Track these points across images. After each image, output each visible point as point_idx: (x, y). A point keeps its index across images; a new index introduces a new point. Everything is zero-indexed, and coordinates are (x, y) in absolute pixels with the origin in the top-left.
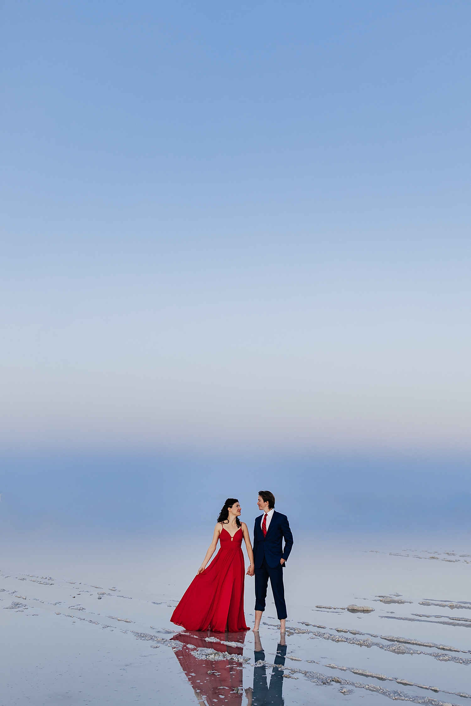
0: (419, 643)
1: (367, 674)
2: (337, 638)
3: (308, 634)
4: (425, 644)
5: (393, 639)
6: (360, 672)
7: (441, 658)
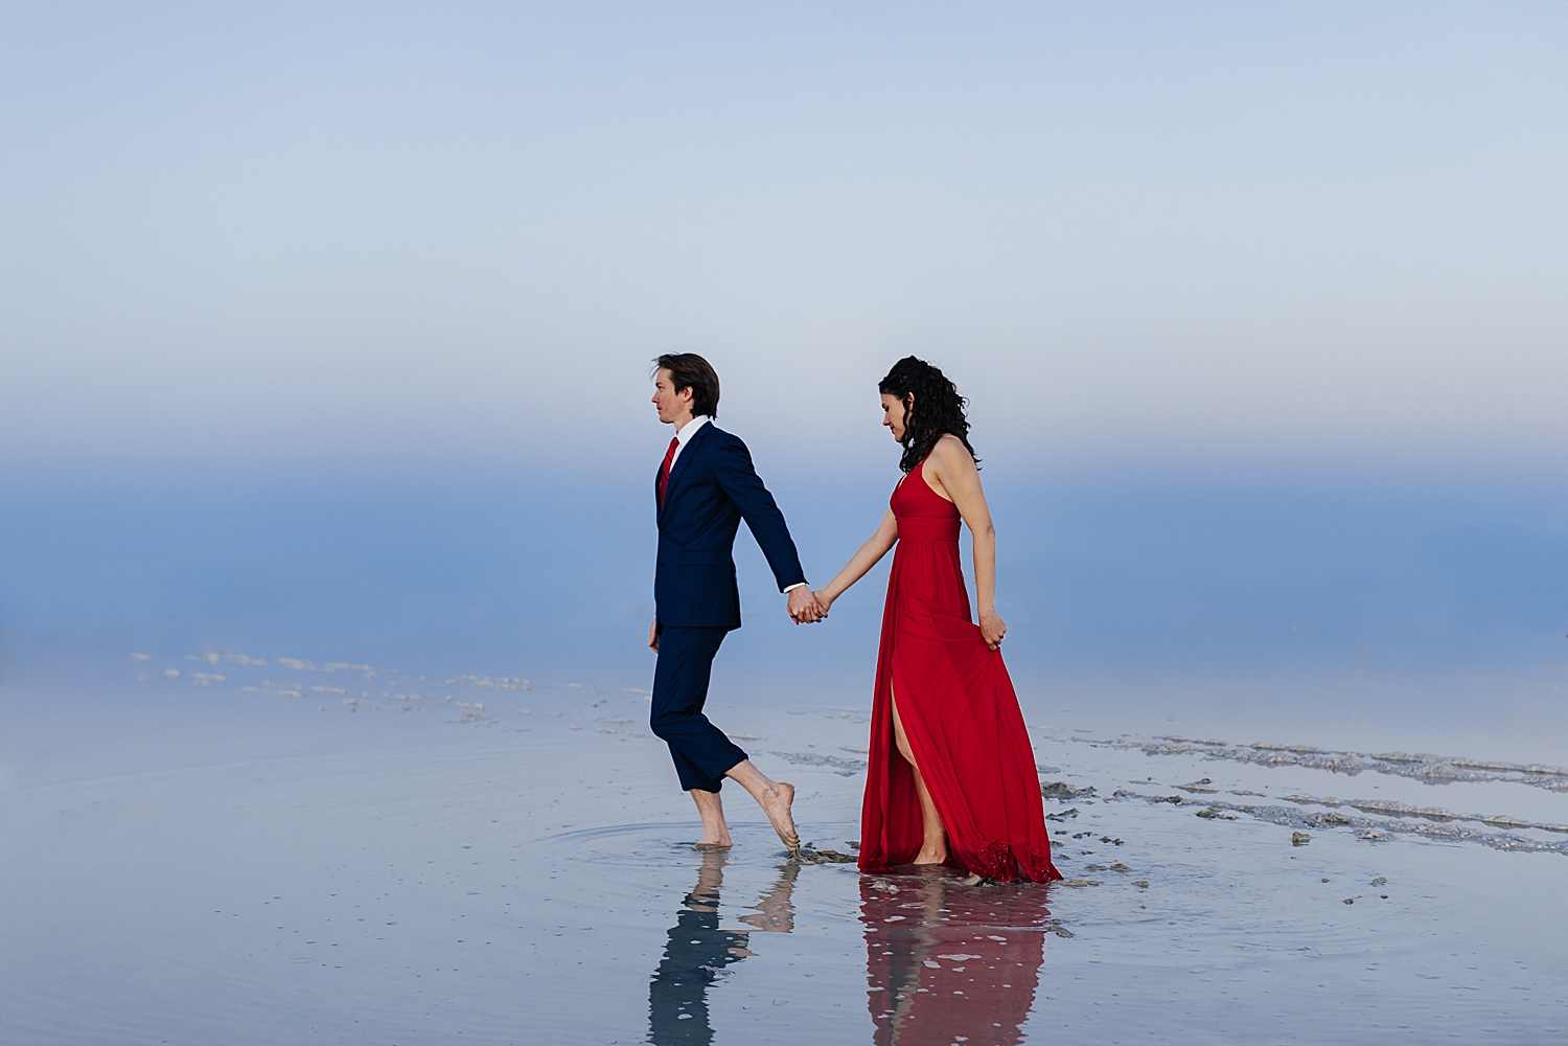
0: (1476, 763)
1: (1401, 810)
2: (1271, 757)
3: (1192, 754)
4: (1491, 766)
5: (1406, 758)
6: (1381, 806)
7: (1555, 785)
